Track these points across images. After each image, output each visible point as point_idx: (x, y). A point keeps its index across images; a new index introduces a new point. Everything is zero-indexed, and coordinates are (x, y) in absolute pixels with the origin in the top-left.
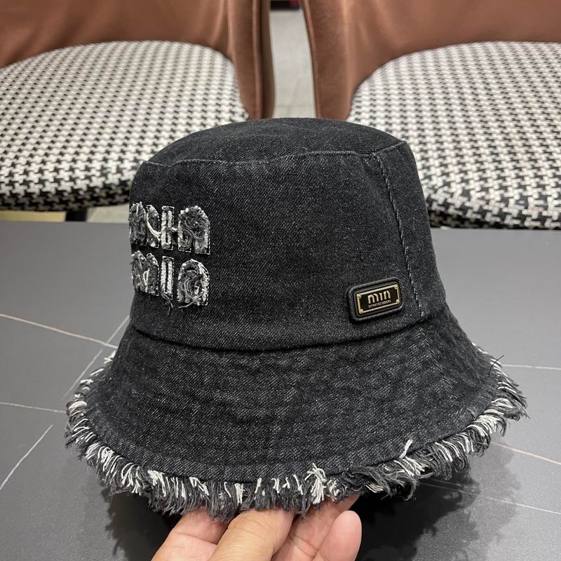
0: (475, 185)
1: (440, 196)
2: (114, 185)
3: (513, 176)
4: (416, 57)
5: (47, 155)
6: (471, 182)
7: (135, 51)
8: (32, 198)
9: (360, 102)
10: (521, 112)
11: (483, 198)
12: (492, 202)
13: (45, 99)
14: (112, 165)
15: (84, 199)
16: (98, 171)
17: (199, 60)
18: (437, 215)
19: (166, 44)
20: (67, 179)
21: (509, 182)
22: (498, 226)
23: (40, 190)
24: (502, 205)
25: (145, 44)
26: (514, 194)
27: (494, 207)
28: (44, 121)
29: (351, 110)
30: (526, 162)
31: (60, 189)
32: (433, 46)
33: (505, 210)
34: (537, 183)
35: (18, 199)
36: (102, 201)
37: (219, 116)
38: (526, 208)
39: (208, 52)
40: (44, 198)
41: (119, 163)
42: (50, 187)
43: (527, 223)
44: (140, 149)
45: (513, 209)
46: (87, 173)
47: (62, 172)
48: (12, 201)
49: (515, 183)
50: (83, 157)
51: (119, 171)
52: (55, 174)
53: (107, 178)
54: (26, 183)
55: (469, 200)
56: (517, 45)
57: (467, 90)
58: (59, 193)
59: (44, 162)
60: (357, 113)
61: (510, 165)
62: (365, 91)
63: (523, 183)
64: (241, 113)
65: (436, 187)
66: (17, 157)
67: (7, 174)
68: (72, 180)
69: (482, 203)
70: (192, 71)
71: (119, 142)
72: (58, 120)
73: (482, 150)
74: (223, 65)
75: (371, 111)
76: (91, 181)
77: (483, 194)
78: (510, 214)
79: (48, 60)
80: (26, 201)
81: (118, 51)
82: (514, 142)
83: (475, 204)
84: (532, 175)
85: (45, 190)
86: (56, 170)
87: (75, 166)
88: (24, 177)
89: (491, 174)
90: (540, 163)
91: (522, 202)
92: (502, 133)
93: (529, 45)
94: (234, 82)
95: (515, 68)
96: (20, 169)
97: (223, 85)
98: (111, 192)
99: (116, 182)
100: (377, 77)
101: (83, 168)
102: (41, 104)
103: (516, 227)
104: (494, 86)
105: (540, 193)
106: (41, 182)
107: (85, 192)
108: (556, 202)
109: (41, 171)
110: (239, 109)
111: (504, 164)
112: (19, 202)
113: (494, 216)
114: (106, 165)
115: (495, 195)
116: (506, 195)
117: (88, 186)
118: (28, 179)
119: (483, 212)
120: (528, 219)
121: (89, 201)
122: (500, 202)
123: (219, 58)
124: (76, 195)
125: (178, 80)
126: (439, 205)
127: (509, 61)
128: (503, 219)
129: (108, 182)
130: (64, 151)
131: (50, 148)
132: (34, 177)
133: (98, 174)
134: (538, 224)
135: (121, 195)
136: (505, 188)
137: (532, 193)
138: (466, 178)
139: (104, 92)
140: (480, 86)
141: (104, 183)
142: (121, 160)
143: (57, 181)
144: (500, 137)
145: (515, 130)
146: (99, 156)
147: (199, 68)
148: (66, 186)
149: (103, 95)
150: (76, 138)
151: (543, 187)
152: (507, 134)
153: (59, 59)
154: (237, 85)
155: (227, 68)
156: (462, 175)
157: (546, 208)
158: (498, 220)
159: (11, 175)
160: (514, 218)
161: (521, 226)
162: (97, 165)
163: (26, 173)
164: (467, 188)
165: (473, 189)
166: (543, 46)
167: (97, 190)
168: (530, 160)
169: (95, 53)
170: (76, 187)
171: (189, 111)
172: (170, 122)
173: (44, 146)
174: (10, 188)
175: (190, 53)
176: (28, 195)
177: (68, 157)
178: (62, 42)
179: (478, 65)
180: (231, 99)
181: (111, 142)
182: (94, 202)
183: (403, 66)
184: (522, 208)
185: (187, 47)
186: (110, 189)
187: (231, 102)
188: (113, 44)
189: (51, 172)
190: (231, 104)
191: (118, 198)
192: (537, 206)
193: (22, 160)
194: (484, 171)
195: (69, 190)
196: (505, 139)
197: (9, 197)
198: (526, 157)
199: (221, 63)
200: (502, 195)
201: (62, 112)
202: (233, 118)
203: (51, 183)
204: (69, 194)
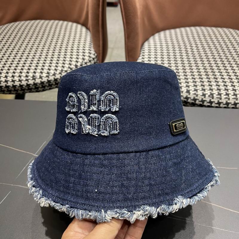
0: (192, 88)
2: (38, 83)
3: (208, 85)
4: (167, 32)
5: (9, 69)
6: (190, 87)
7: (48, 24)
8: (2, 88)
9: (144, 50)
10: (211, 57)
11: (195, 94)
12: (199, 96)
13: (8, 44)
14: (38, 75)
15: (25, 89)
16: (31, 77)
17: (76, 30)
19: (61, 22)
20: (18, 80)
21: (206, 87)
22: (201, 106)
24: (203, 97)
25: (52, 21)
26: (208, 92)
27: (200, 98)
28: (7, 54)
29: (140, 54)
30: (213, 79)
31: (14, 84)
32: (174, 27)
33: (204, 99)
34: (217, 88)
36: (33, 90)
37: (84, 55)
38: (213, 98)
39: (79, 26)
40: (7, 88)
41: (41, 74)
42: (10, 84)
43: (213, 105)
44: (50, 68)
45: (207, 99)
46: (26, 78)
47: (15, 77)
49: (208, 88)
50: (25, 71)
51: (41, 77)
52: (12, 78)
53: (35, 81)
55: (189, 94)
56: (209, 28)
57: (189, 47)
58: (14, 86)
59: (7, 73)
60: (143, 55)
61: (206, 80)
62: (146, 46)
63: (212, 88)
64: (93, 54)
68: (20, 81)
69: (195, 96)
70: (73, 34)
71: (41, 65)
72: (13, 54)
73: (195, 73)
74: (86, 32)
75: (149, 55)
76: (28, 82)
77: (195, 92)
78: (206, 101)
79: (9, 27)
81: (40, 24)
82: (208, 70)
83: (192, 96)
84: (215, 85)
85: (7, 85)
86: (13, 76)
87: (21, 75)
89: (199, 84)
90: (218, 80)
91: (211, 96)
92: (203, 66)
93: (214, 29)
94: (90, 40)
95: (208, 38)
97: (86, 41)
98: (37, 86)
99: (39, 82)
100: (151, 39)
101: (25, 76)
102: (6, 47)
103: (208, 106)
104: (200, 46)
105: (218, 93)
106: (6, 81)
107: (26, 86)
108: (225, 97)
109: (6, 77)
110: (93, 52)
111: (204, 80)
113: (199, 101)
114: (35, 75)
115: (200, 93)
116: (205, 93)
117: (27, 84)
119: (195, 100)
120: (214, 103)
121: (27, 90)
122: (202, 96)
123: (84, 29)
124: (21, 87)
125: (66, 38)
127: (206, 35)
128: (203, 103)
129: (36, 82)
130: (16, 68)
131: (10, 67)
132: (3, 79)
133: (31, 79)
134: (217, 105)
135: (41, 88)
136: (204, 90)
137: (215, 92)
138: (188, 85)
139: (34, 42)
140: (194, 45)
141: (34, 82)
142: (41, 73)
143: (13, 81)
144: (202, 68)
145: (208, 65)
146: (32, 71)
147: (76, 33)
148: (17, 83)
149: (34, 43)
150: (22, 62)
151: (220, 90)
152: (205, 67)
153: (14, 26)
154: (92, 41)
155: (88, 33)
156: (186, 84)
157: (221, 99)
158: (201, 103)
160: (208, 103)
161: (211, 106)
162: (31, 75)
164: (189, 89)
165: (191, 90)
166: (220, 29)
167: (31, 86)
168: (215, 78)
169: (30, 24)
170: (21, 84)
171: (71, 52)
172: (63, 57)
173: (7, 65)
175: (72, 26)
177: (18, 71)
178: (16, 19)
179: (193, 37)
180: (89, 47)
181: (37, 64)
182: (29, 91)
183: (162, 35)
184: (211, 98)
185: (70, 23)
186: (37, 85)
187: (89, 48)
188: (38, 21)
189: (10, 77)
190: (89, 50)
191: (40, 89)
192: (217, 98)
194: (195, 82)
195: (18, 85)
196: (204, 69)
198: (213, 77)
199: (85, 31)
200: (203, 93)
201: (15, 50)
202: (90, 56)
203: (11, 82)
204: (19, 87)
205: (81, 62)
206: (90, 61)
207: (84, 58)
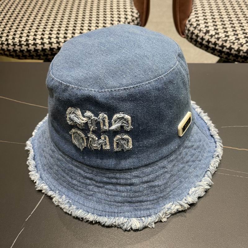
1: (245, 48)
5: (44, 31)
8: (38, 52)
13: (38, 7)
14: (77, 36)
16: (70, 38)
18: (241, 58)
20: (55, 42)
23: (42, 48)
28: (39, 16)
29: (192, 10)
31: (52, 47)
35: (31, 53)
37: (126, 13)
40: (44, 52)
44: (90, 28)
46: (65, 39)
47: (52, 39)
48: (27, 54)
50: (62, 32)
52: (49, 40)
54: (35, 44)
59: (43, 34)
60: (195, 11)
65: (242, 44)
66: (29, 32)
67: (25, 40)
68: (58, 43)
71: (79, 25)
72: (46, 15)
75: (203, 10)
80: (34, 54)
87: (59, 36)
88: (34, 41)
96: (31, 38)
101: (63, 37)
102: (37, 9)
106: (43, 44)
109: (42, 39)
110: (135, 11)
112: (31, 54)
114: (74, 36)
118: (36, 42)
126: (244, 53)
130: (52, 29)
131: (45, 28)
132: (39, 42)
139: (67, 3)
142: (81, 33)
143: (50, 43)
146: (70, 32)
148: (55, 46)
150: (57, 23)
159: (27, 40)
162: (69, 36)
163: (35, 39)
170: (59, 46)
171: (111, 11)
172: (102, 16)
173: (42, 27)
174: (27, 47)
176: (36, 50)
177: (55, 32)
180: (131, 6)
181: (75, 25)
189: (47, 39)
190: (131, 8)
193: (32, 34)
197: (26, 52)
201: (48, 12)
202: (133, 15)
203: (47, 44)
204: (56, 50)
205: (124, 21)
206: (133, 21)
207: (127, 17)
